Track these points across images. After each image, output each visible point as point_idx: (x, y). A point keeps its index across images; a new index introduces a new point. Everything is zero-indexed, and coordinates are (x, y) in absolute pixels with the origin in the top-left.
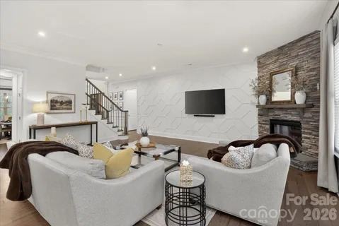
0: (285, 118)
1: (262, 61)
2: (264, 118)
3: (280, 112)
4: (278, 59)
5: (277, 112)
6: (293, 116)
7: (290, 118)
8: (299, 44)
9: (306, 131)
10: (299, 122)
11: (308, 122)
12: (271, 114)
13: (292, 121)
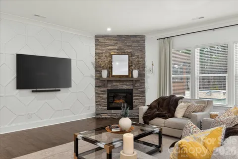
0: (121, 88)
1: (101, 40)
2: (102, 89)
3: (118, 84)
4: (116, 43)
5: (114, 84)
6: (127, 85)
7: (125, 87)
8: (132, 39)
9: (136, 95)
10: (132, 90)
11: (137, 89)
12: (109, 85)
13: (127, 90)
